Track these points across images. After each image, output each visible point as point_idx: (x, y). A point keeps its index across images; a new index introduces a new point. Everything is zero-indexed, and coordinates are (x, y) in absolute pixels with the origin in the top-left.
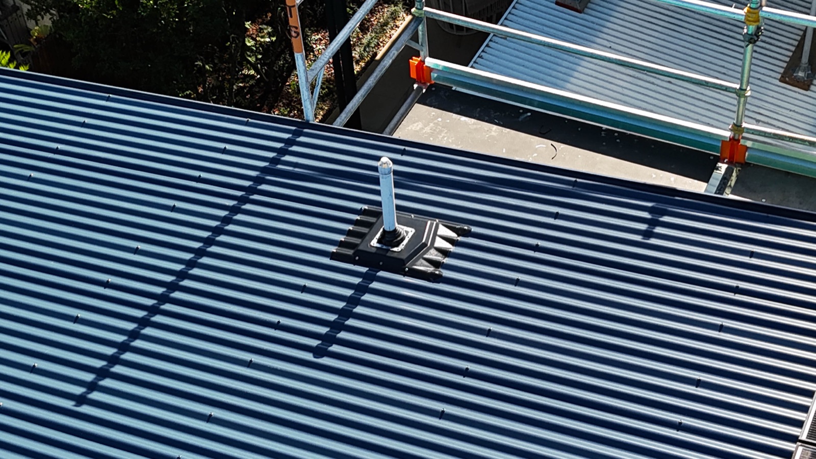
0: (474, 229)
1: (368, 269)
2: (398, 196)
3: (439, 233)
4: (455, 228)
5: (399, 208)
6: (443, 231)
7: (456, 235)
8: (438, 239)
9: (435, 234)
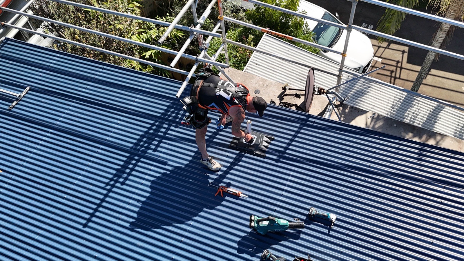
0: (276, 138)
1: (239, 152)
2: (253, 125)
3: (264, 139)
4: (269, 137)
5: (253, 129)
6: (265, 139)
7: (269, 140)
8: (264, 141)
9: (263, 140)
